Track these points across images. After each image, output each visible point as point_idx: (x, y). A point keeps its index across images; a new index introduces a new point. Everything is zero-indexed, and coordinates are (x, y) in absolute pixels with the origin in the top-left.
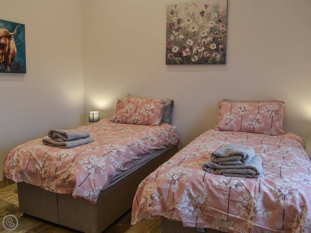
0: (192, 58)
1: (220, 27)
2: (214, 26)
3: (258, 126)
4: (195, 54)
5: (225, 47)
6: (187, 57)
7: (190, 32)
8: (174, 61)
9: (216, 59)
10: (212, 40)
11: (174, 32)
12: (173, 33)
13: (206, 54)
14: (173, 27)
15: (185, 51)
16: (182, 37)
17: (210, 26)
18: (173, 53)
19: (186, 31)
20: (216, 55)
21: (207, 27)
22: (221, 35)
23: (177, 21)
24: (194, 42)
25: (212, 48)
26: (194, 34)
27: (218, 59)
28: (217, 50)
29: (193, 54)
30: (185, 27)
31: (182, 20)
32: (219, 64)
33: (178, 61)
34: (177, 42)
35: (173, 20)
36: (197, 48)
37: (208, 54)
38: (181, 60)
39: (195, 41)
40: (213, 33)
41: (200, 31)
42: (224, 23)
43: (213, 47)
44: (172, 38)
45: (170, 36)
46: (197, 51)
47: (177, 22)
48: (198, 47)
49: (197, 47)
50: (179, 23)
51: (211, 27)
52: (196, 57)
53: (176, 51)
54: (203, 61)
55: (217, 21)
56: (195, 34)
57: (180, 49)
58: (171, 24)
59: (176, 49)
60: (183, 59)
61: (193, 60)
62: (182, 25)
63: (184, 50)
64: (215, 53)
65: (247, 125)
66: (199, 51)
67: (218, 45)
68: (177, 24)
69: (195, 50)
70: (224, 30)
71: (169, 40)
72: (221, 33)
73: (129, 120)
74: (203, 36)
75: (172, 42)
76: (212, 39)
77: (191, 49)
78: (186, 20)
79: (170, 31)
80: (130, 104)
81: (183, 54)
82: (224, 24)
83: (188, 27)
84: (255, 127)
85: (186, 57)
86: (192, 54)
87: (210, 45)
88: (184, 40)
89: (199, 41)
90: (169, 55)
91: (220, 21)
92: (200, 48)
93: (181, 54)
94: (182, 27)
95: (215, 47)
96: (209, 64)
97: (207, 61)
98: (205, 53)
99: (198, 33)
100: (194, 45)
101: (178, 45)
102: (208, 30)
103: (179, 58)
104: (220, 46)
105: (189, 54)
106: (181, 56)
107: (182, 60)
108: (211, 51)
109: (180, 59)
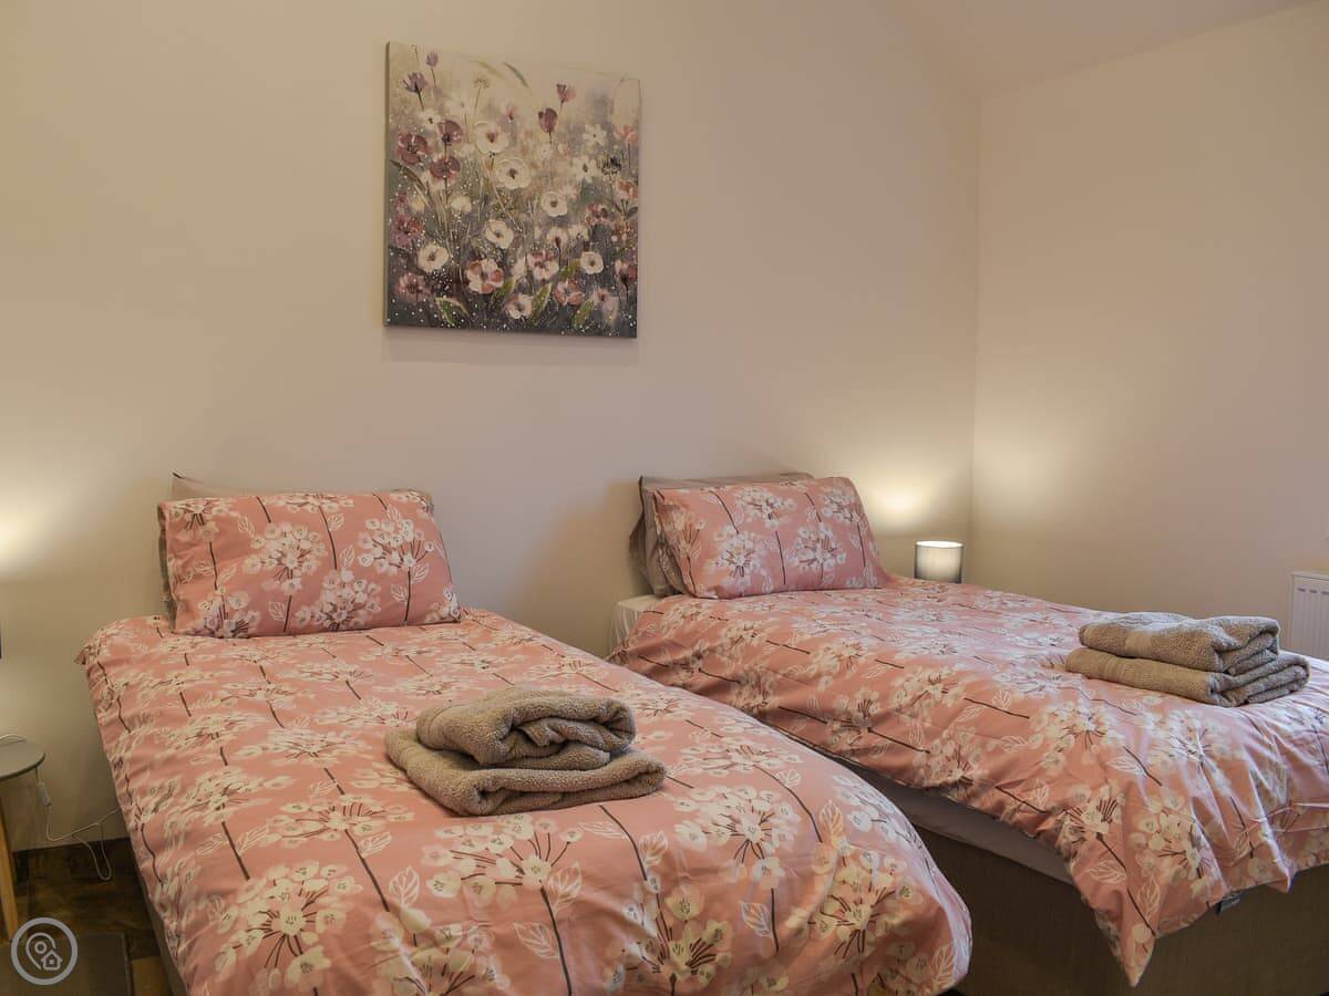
0: (509, 301)
1: (616, 186)
2: (593, 178)
3: (832, 562)
4: (521, 289)
5: (634, 268)
6: (486, 297)
7: (499, 191)
8: (428, 313)
9: (604, 312)
10: (587, 238)
11: (426, 177)
12: (423, 180)
13: (567, 292)
14: (419, 153)
15: (477, 269)
16: (461, 203)
17: (579, 178)
18: (421, 272)
19: (482, 183)
20: (602, 298)
21: (567, 180)
22: (622, 220)
23: (440, 128)
24: (518, 235)
25: (590, 271)
26: (515, 202)
27: (611, 315)
28: (605, 279)
29: (514, 286)
30: (474, 164)
31: (463, 127)
32: (615, 336)
33: (449, 311)
34: (443, 224)
35: (422, 121)
36: (529, 262)
37: (573, 294)
38: (462, 307)
39: (522, 232)
40: (591, 206)
41: (541, 193)
42: (631, 175)
43: (591, 263)
44: (418, 203)
45: (405, 194)
46: (529, 274)
47: (438, 131)
48: (531, 260)
49: (529, 256)
50: (447, 139)
51: (584, 182)
52: (525, 300)
53: (438, 265)
54: (554, 321)
55: (605, 159)
56: (519, 201)
57: (457, 258)
58: (411, 136)
59: (435, 257)
60: (468, 305)
61: (515, 314)
62: (462, 151)
63: (473, 268)
64: (600, 290)
65: (803, 565)
66: (539, 274)
67: (609, 259)
68: (441, 143)
69: (519, 269)
70: (630, 202)
71: (401, 211)
72: (619, 210)
73: (303, 614)
74: (554, 215)
75: (416, 221)
76: (589, 234)
77: (504, 264)
78: (481, 133)
79: (408, 172)
80: (287, 528)
81: (467, 282)
82: (631, 180)
83: (491, 166)
84: (825, 568)
85: (484, 295)
86: (506, 286)
87: (579, 256)
88: (475, 222)
89: (538, 233)
90: (403, 282)
91: (617, 165)
92: (542, 266)
93: (458, 281)
94: (462, 160)
95: (599, 268)
96: (578, 333)
97: (569, 321)
98: (561, 287)
99: (532, 199)
100: (517, 247)
101: (444, 238)
102: (571, 192)
103: (448, 300)
104: (619, 265)
105: (493, 283)
106: (458, 289)
107: (465, 311)
108: (583, 281)
109: (458, 304)
